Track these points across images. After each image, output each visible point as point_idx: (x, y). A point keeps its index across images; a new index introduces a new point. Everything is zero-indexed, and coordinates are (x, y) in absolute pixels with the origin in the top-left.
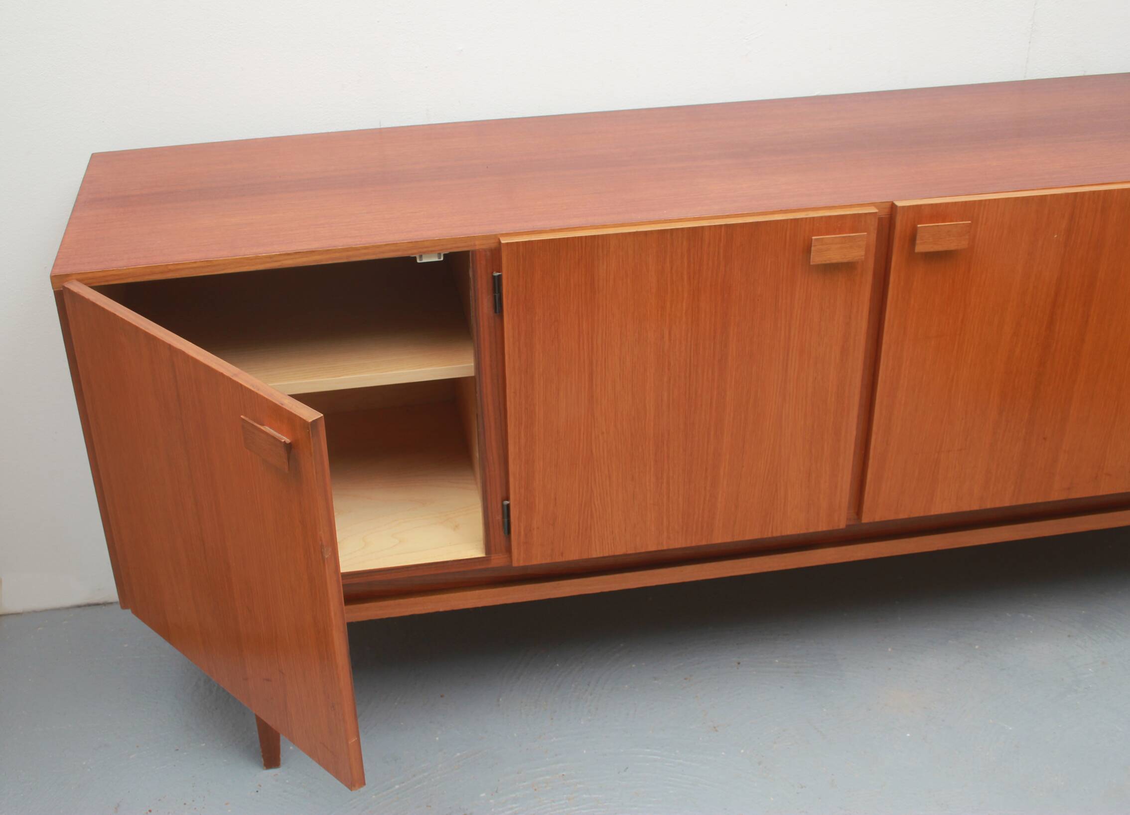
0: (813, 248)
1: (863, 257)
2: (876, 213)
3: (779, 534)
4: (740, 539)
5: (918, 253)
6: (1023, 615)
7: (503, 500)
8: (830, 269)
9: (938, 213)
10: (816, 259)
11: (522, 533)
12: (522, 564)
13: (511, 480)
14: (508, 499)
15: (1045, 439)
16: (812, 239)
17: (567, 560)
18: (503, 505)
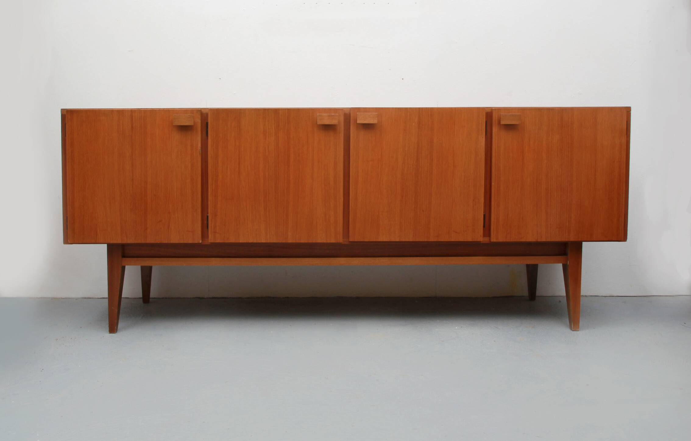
0: (318, 118)
1: (339, 124)
5: (359, 124)
8: (327, 128)
9: (366, 110)
10: (320, 123)
11: (213, 228)
12: (212, 242)
13: (209, 203)
15: (423, 211)
16: (317, 115)
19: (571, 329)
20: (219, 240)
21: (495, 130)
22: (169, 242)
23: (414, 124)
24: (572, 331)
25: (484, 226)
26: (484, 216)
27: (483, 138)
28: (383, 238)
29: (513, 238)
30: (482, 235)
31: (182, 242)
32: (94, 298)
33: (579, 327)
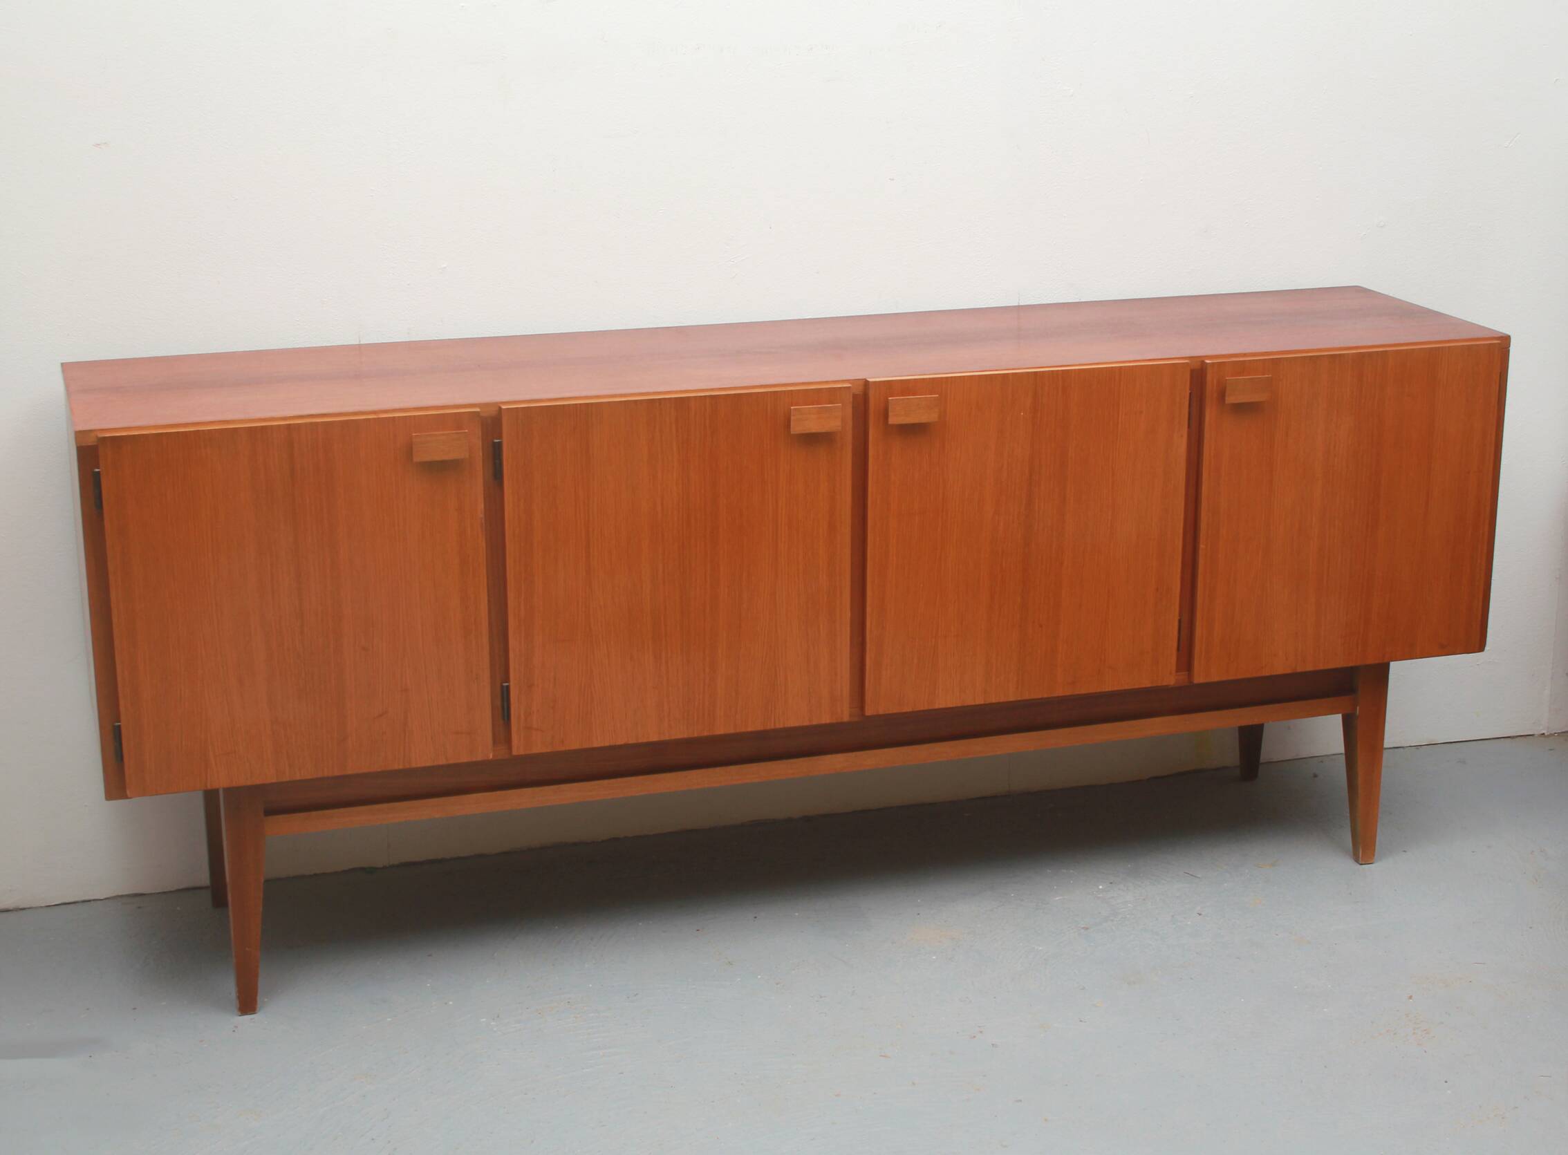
0: (792, 418)
1: (840, 428)
2: (849, 387)
3: (781, 726)
4: (743, 730)
5: (893, 426)
6: (1065, 871)
7: (502, 683)
8: (811, 440)
9: (907, 387)
10: (796, 429)
11: (522, 716)
12: (522, 752)
13: (511, 655)
14: (507, 680)
15: (1041, 626)
16: (791, 409)
17: (567, 748)
18: (502, 687)
19: (1357, 861)
20: (539, 747)
21: (1210, 415)
22: (408, 767)
23: (1022, 414)
24: (1359, 866)
25: (1178, 649)
26: (1180, 621)
27: (1182, 436)
28: (946, 699)
29: (1242, 669)
30: (1174, 668)
31: (442, 762)
32: (36, 908)
33: (1374, 855)
